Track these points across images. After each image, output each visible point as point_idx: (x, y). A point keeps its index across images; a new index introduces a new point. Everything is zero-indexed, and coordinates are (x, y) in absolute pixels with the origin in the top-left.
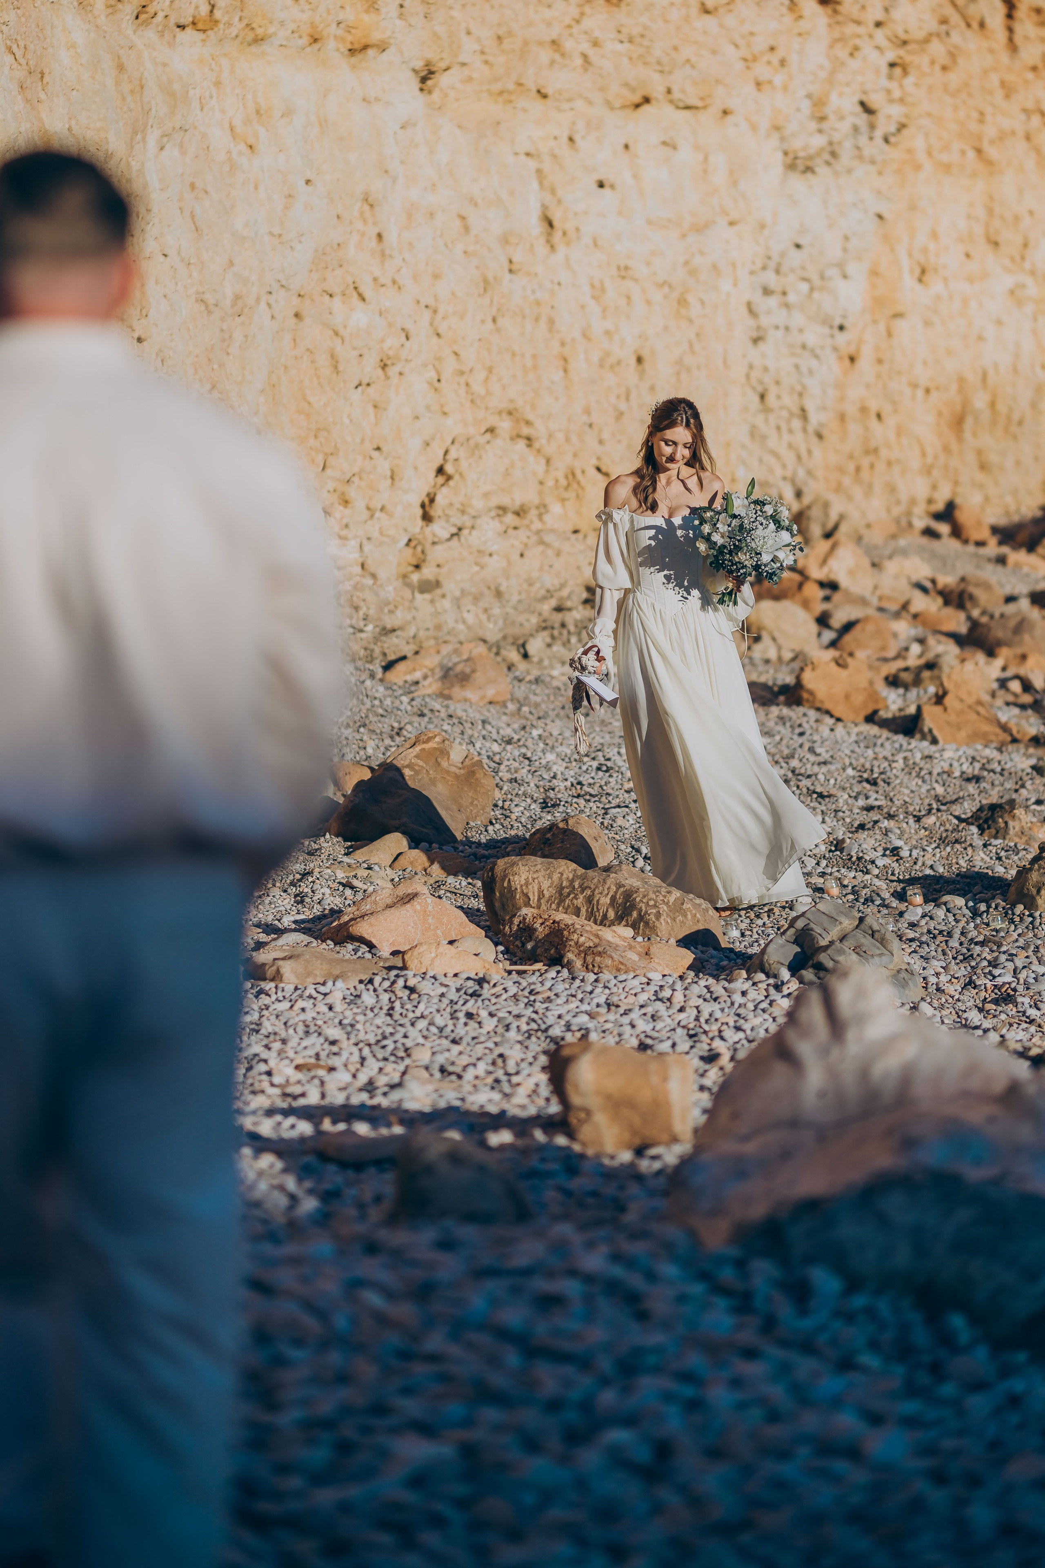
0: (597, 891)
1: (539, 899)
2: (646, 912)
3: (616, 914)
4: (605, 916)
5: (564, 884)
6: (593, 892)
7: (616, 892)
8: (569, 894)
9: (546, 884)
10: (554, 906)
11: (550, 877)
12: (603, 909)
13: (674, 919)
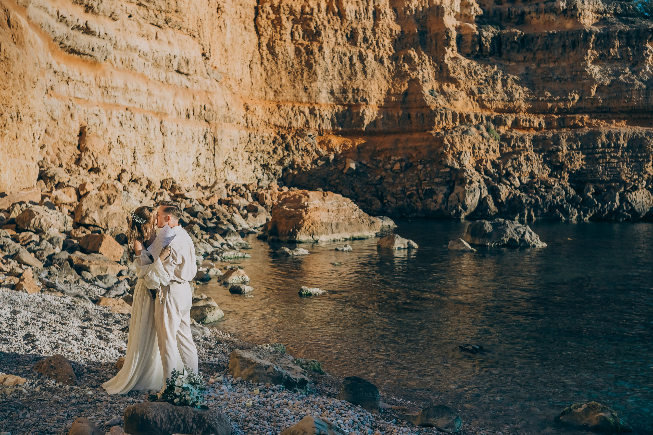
1: (161, 423)
2: (211, 424)
3: (197, 426)
4: (192, 427)
5: (170, 414)
6: (185, 417)
7: (194, 416)
8: (174, 420)
9: (163, 415)
10: (169, 426)
11: (164, 412)
12: (191, 424)
13: (221, 425)
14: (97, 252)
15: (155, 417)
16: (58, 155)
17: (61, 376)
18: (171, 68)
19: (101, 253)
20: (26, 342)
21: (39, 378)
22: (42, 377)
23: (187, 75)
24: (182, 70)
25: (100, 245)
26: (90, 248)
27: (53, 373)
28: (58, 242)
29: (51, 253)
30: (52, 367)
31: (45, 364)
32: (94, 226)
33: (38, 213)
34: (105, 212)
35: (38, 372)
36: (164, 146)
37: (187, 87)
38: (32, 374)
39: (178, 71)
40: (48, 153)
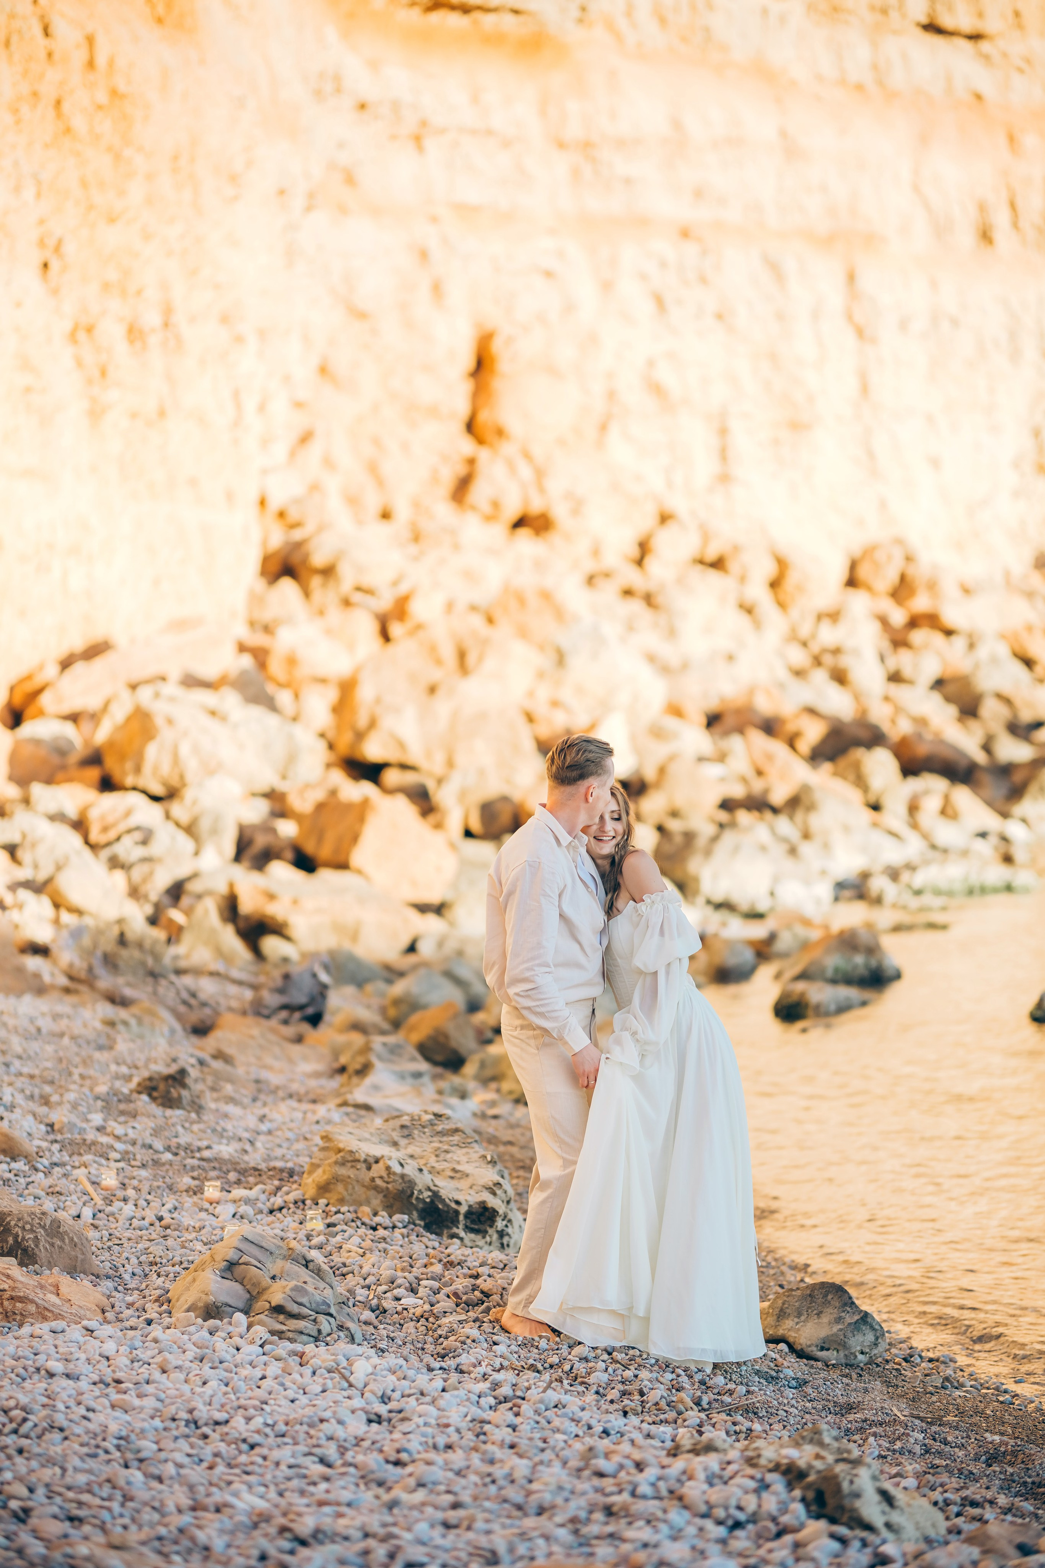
14: (343, 866)
16: (373, 469)
18: (894, 15)
19: (359, 872)
23: (975, 37)
24: (946, 21)
25: (355, 838)
26: (325, 852)
28: (215, 831)
29: (182, 872)
32: (404, 767)
33: (170, 721)
34: (443, 707)
36: (865, 389)
37: (979, 97)
39: (933, 28)
40: (328, 463)
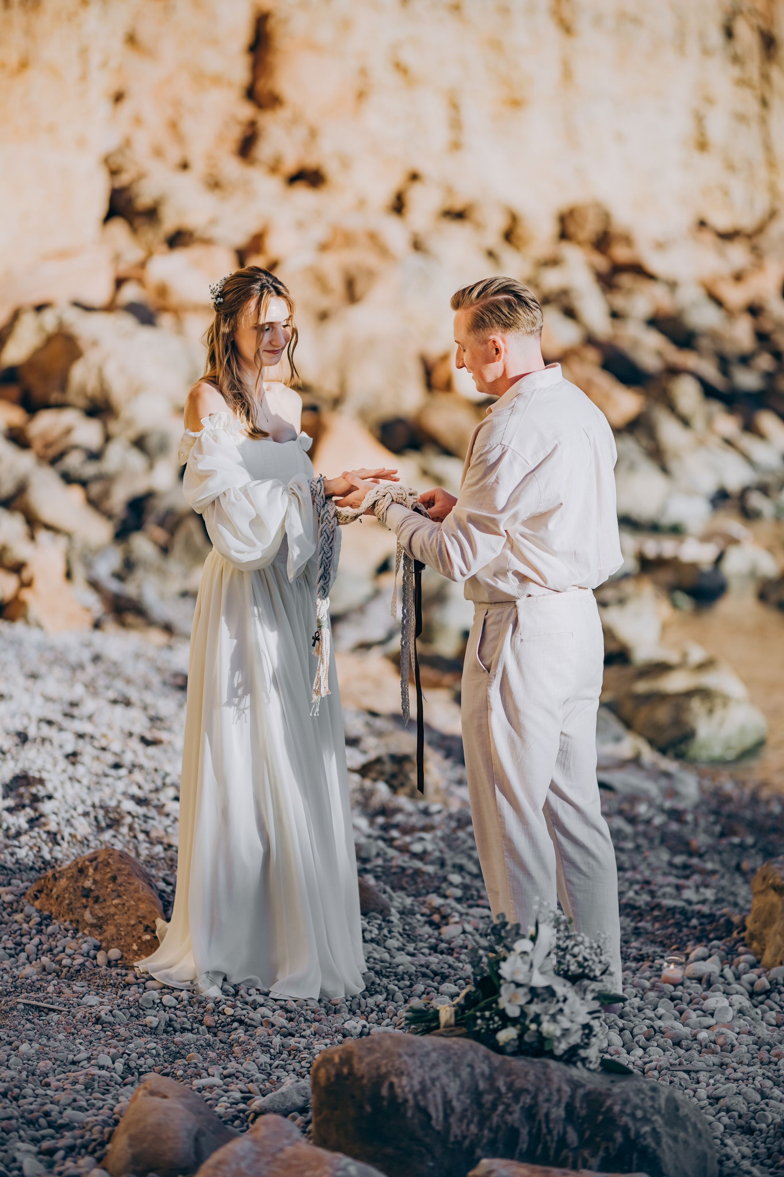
0: (541, 1098)
1: (446, 1116)
2: (638, 1133)
3: (581, 1135)
4: (562, 1140)
5: (482, 1085)
6: (535, 1097)
7: (572, 1097)
8: (494, 1106)
9: (453, 1088)
10: (473, 1128)
11: (457, 1075)
12: (558, 1129)
13: (675, 1139)
15: (424, 1090)
16: (173, 126)
17: (118, 926)
20: (10, 802)
21: (40, 932)
22: (50, 929)
27: (88, 916)
29: (141, 488)
30: (87, 893)
31: (63, 882)
33: (94, 343)
35: (39, 911)
38: (19, 917)
40: (138, 121)
